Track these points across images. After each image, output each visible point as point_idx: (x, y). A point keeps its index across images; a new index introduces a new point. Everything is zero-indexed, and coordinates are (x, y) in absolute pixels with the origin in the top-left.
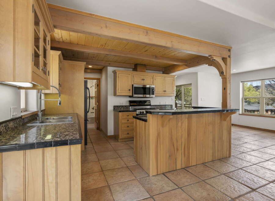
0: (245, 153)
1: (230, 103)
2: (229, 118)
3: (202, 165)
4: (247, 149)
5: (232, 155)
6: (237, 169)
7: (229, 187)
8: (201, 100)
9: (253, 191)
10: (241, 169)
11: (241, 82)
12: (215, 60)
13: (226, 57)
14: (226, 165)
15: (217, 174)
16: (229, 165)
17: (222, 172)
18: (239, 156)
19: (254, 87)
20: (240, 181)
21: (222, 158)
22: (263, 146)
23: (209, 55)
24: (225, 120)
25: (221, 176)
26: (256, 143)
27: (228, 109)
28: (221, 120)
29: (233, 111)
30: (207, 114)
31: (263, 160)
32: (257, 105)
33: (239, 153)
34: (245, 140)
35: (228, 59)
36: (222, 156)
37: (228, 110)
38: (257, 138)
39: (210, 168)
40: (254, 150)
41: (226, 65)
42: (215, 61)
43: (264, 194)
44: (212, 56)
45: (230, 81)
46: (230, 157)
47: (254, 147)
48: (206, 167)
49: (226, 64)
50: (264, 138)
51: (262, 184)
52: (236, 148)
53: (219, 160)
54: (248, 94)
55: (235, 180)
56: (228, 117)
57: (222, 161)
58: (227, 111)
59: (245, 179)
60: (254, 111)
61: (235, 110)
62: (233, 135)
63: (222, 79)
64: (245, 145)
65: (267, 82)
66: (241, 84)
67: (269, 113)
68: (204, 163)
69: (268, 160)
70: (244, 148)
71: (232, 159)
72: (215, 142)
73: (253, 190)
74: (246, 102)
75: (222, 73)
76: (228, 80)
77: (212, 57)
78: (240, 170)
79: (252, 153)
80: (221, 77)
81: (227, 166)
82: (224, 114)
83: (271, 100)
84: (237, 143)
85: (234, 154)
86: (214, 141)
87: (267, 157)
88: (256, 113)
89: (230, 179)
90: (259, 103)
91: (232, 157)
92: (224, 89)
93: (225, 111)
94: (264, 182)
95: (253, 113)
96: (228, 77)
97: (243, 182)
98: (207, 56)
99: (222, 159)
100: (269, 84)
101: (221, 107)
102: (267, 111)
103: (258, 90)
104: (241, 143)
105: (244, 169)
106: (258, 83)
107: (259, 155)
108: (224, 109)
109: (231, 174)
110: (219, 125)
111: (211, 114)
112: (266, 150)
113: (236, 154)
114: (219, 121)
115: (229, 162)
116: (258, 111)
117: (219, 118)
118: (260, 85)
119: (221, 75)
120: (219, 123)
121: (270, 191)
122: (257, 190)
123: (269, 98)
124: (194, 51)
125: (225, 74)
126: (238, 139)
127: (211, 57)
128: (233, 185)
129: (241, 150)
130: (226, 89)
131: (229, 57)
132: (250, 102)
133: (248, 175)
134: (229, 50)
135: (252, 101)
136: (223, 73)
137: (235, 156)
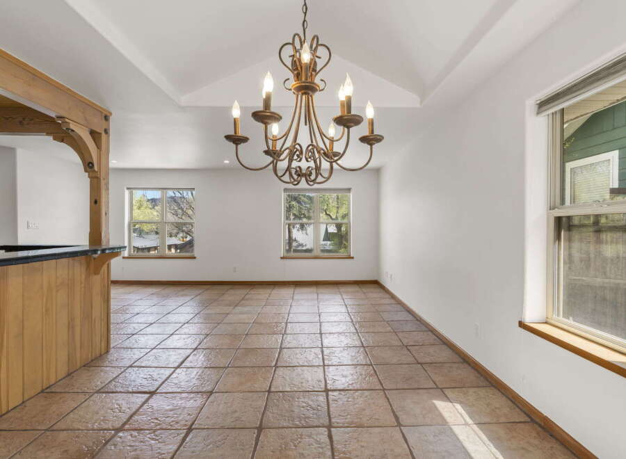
0: (136, 334)
1: (107, 233)
2: (105, 266)
3: (42, 394)
4: (140, 325)
5: (112, 346)
6: (123, 370)
7: (109, 411)
8: (28, 227)
9: (152, 395)
10: (131, 366)
11: (128, 189)
12: (73, 131)
13: (100, 131)
14: (101, 371)
15: (82, 398)
16: (108, 369)
17: (93, 389)
18: (127, 344)
19: (148, 201)
20: (130, 390)
21: (90, 360)
22: (165, 313)
23: (58, 115)
24: (97, 272)
25: (91, 399)
26: (154, 309)
27: (104, 247)
28: (88, 275)
29: (115, 252)
30: (53, 262)
31: (165, 337)
32: (153, 236)
33: (125, 337)
34: (136, 310)
35: (104, 136)
36: (90, 356)
37: (105, 249)
38: (155, 300)
39: (63, 395)
40: (152, 324)
41: (98, 148)
42: (71, 133)
43: (168, 391)
44: (67, 120)
45: (107, 184)
46: (107, 352)
47: (151, 319)
48: (53, 394)
49: (99, 146)
50: (167, 297)
51: (164, 377)
52: (119, 329)
53: (84, 366)
54: (139, 215)
55: (121, 392)
56: (103, 264)
57: (90, 367)
58: (103, 251)
59: (139, 381)
60: (149, 249)
61: (118, 248)
62: (114, 305)
63: (89, 180)
64: (136, 319)
65: (170, 193)
66: (127, 193)
67: (173, 250)
68: (47, 388)
69: (172, 334)
70: (134, 325)
71: (113, 354)
72: (73, 327)
73: (152, 393)
74: (135, 231)
75: (89, 166)
76: (103, 182)
77: (66, 122)
78: (130, 370)
79: (149, 330)
80: (87, 174)
81: (102, 374)
82: (94, 259)
83: (177, 227)
84: (122, 318)
85: (116, 344)
86: (71, 326)
87: (170, 329)
88: (152, 252)
89: (111, 394)
90: (157, 233)
91: (112, 351)
92: (95, 202)
93: (99, 252)
94: (168, 372)
95: (146, 254)
96: (103, 175)
97: (135, 389)
98: (53, 115)
99: (92, 361)
100: (172, 198)
101: (88, 243)
102: (170, 247)
103: (156, 208)
104: (128, 316)
105: (135, 364)
106: (156, 195)
107: (159, 331)
108: (94, 248)
109: (112, 387)
110: (83, 285)
111: (64, 261)
112: (170, 318)
113: (120, 341)
114: (83, 276)
115: (107, 363)
116: (155, 248)
117: (83, 270)
118: (158, 197)
119: (89, 170)
120: (83, 280)
121: (176, 382)
122: (158, 391)
123: (172, 223)
124: (13, 93)
125: (96, 168)
126: (123, 310)
127: (63, 122)
128: (117, 404)
129: (129, 331)
130: (100, 202)
131: (106, 131)
132: (143, 230)
133: (143, 373)
134: (106, 118)
135: (146, 228)
136: (93, 165)
137: (118, 346)
